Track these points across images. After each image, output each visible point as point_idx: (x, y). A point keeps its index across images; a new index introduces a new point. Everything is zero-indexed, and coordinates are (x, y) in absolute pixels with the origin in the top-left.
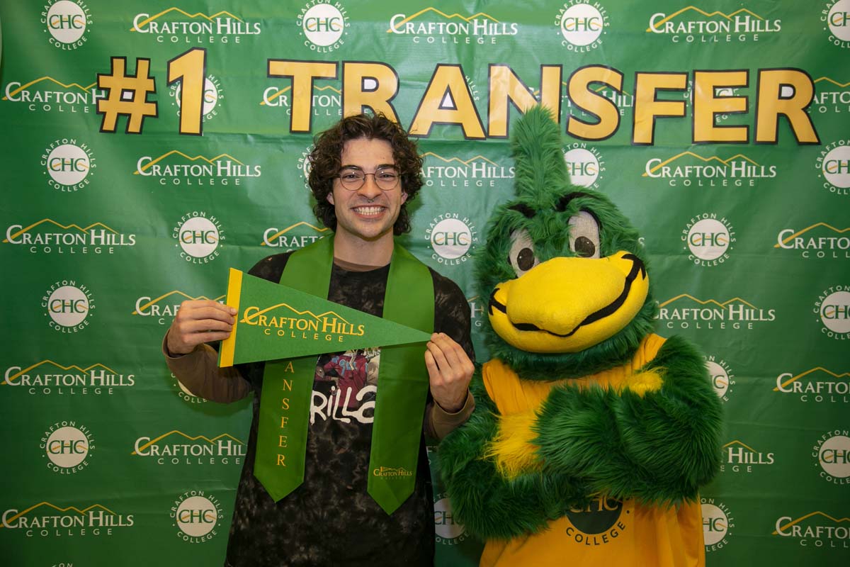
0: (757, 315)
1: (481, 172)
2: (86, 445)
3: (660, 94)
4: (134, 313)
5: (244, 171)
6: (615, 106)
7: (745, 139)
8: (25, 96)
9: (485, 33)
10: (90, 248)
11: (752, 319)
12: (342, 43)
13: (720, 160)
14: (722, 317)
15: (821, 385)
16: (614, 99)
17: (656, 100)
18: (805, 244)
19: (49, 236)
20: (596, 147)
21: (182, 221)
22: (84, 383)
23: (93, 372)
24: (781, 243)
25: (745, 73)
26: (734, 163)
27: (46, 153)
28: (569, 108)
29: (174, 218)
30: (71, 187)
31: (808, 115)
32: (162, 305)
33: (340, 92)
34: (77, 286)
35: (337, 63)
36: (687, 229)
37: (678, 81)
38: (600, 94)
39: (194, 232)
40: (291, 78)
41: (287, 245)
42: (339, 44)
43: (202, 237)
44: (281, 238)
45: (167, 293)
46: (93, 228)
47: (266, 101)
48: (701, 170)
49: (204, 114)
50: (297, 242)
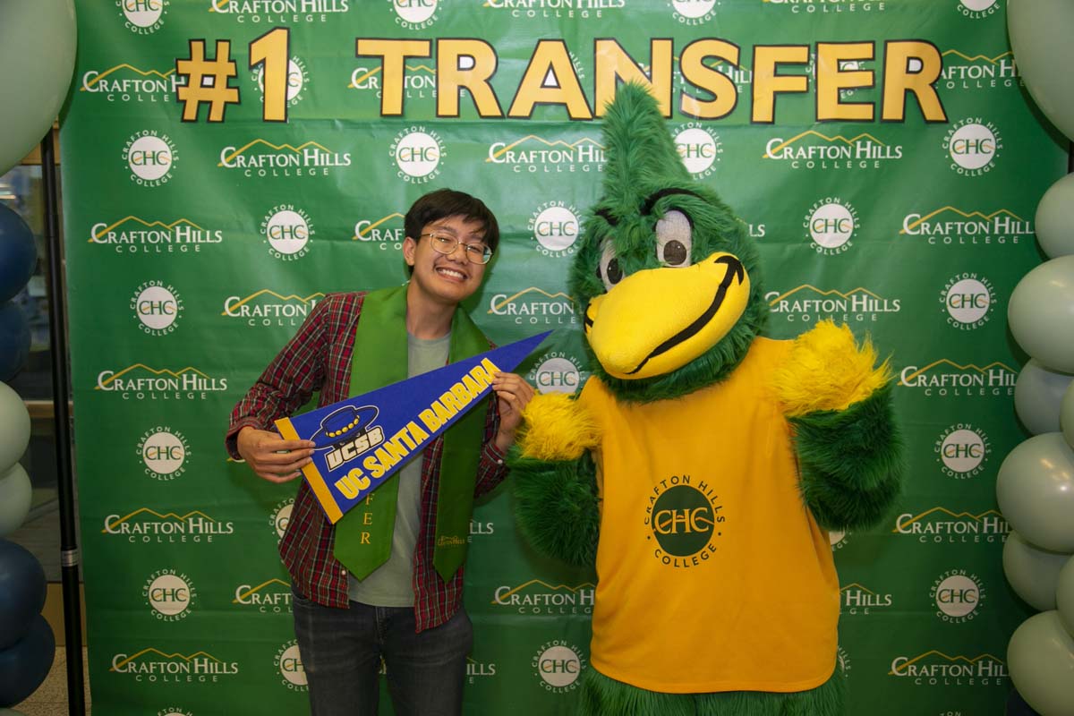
0: (881, 306)
1: (588, 156)
2: (182, 451)
3: (780, 68)
4: (224, 314)
5: (332, 160)
6: (732, 82)
7: (871, 117)
8: (104, 85)
9: (590, 6)
10: (176, 246)
11: (877, 310)
12: (435, 19)
13: (845, 140)
14: (845, 309)
15: (945, 378)
16: (731, 75)
17: (776, 75)
18: (931, 229)
19: (134, 235)
20: (712, 127)
21: (269, 215)
22: (176, 387)
23: (185, 376)
24: (906, 229)
25: (870, 46)
26: (859, 143)
27: (127, 147)
28: (683, 85)
29: (261, 211)
30: (154, 182)
31: (936, 91)
32: (252, 305)
33: (434, 72)
34: (165, 286)
35: (431, 41)
36: (809, 214)
37: (800, 54)
38: (715, 70)
39: (282, 227)
40: (382, 57)
41: (380, 239)
42: (433, 20)
43: (291, 232)
44: (373, 231)
45: (255, 292)
46: (177, 225)
47: (355, 83)
48: (825, 151)
49: (289, 98)
50: (390, 236)
